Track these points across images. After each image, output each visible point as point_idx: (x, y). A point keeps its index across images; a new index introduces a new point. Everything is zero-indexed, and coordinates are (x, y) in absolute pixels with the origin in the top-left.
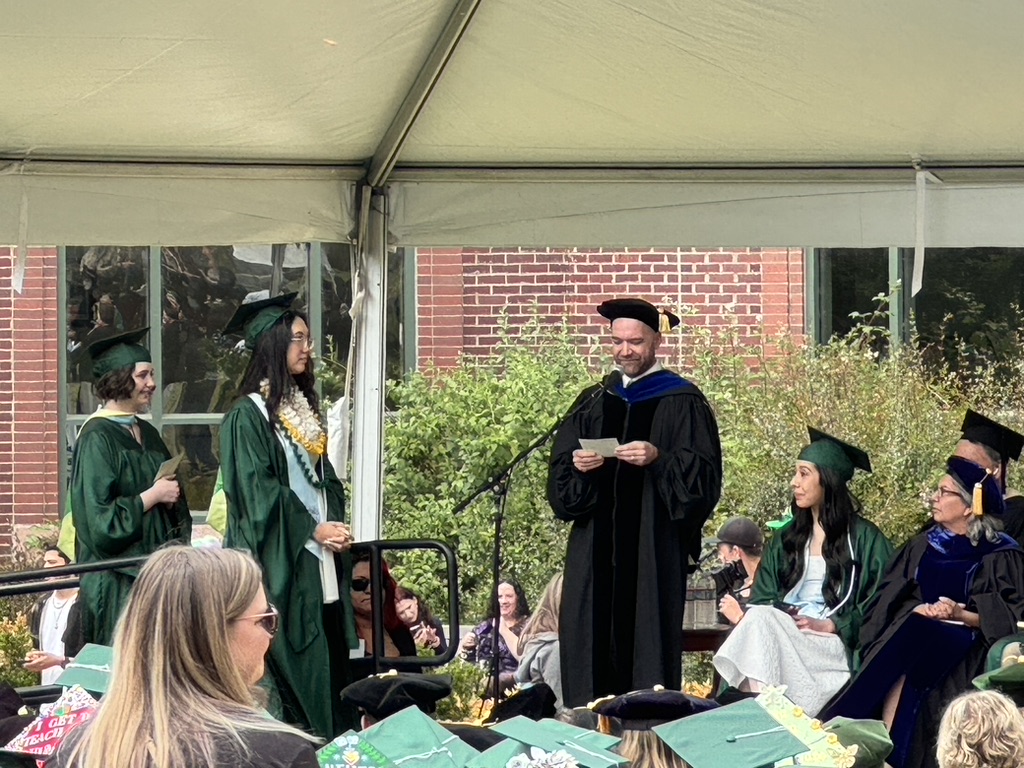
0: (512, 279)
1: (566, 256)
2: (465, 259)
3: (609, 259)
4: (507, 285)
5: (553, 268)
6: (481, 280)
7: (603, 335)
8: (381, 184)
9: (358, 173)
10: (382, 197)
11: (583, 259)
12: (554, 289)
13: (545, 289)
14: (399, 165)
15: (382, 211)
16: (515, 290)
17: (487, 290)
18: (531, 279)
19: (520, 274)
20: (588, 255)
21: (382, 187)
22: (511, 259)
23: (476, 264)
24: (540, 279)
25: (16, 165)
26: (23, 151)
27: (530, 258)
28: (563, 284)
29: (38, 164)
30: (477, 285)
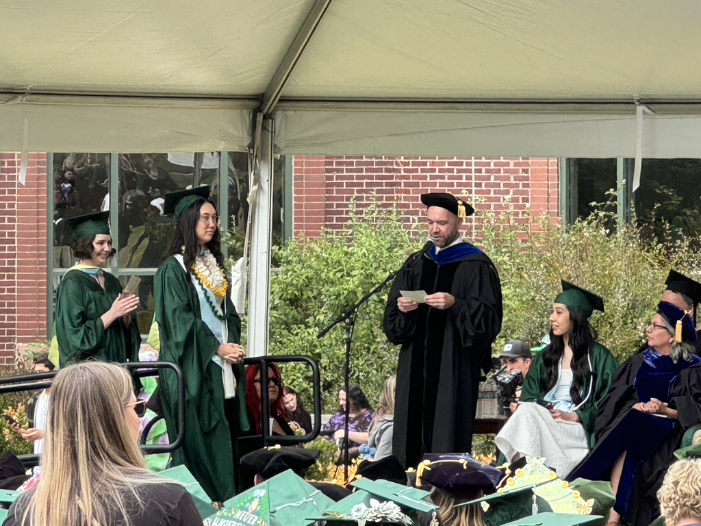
0: (358, 177)
1: (396, 162)
2: (327, 164)
3: (425, 164)
4: (355, 181)
5: (387, 170)
6: (338, 178)
7: (420, 216)
8: (269, 112)
9: (254, 104)
10: (270, 121)
11: (408, 164)
12: (387, 184)
13: (381, 185)
14: (282, 98)
15: (270, 130)
16: (362, 185)
17: (342, 185)
18: (371, 177)
19: (364, 174)
20: (411, 161)
21: (271, 114)
22: (358, 164)
23: (334, 167)
24: (377, 177)
25: (20, 97)
26: (24, 88)
27: (372, 163)
28: (394, 181)
29: (34, 97)
30: (335, 181)
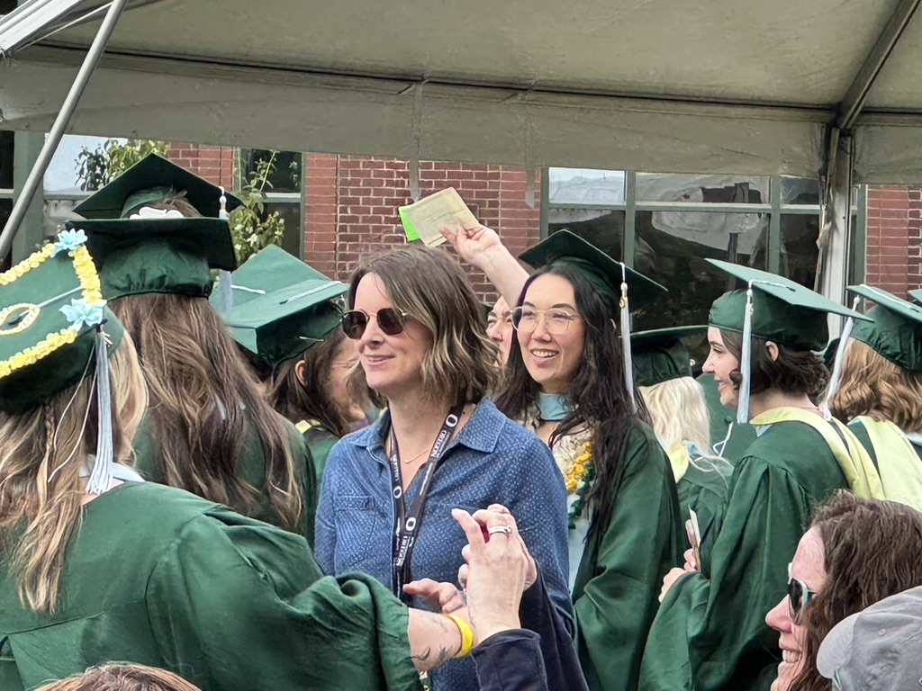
9: (828, 116)
14: (865, 109)
15: (849, 151)
21: (849, 130)
25: (521, 94)
26: (527, 82)
29: (541, 95)
